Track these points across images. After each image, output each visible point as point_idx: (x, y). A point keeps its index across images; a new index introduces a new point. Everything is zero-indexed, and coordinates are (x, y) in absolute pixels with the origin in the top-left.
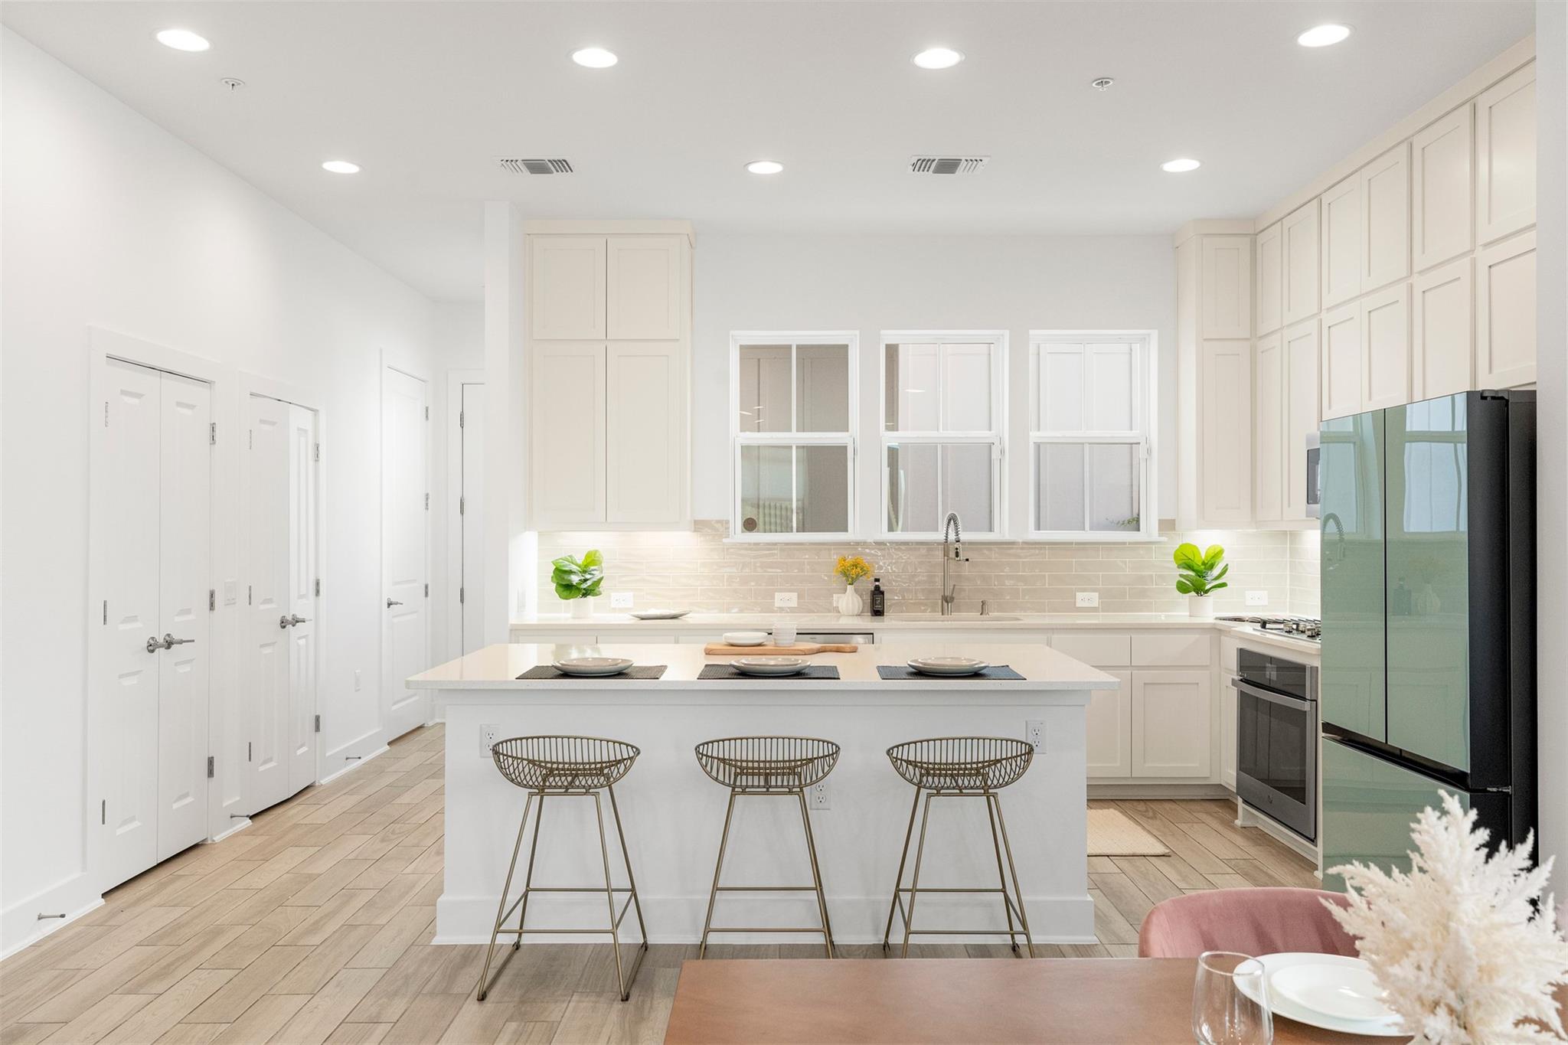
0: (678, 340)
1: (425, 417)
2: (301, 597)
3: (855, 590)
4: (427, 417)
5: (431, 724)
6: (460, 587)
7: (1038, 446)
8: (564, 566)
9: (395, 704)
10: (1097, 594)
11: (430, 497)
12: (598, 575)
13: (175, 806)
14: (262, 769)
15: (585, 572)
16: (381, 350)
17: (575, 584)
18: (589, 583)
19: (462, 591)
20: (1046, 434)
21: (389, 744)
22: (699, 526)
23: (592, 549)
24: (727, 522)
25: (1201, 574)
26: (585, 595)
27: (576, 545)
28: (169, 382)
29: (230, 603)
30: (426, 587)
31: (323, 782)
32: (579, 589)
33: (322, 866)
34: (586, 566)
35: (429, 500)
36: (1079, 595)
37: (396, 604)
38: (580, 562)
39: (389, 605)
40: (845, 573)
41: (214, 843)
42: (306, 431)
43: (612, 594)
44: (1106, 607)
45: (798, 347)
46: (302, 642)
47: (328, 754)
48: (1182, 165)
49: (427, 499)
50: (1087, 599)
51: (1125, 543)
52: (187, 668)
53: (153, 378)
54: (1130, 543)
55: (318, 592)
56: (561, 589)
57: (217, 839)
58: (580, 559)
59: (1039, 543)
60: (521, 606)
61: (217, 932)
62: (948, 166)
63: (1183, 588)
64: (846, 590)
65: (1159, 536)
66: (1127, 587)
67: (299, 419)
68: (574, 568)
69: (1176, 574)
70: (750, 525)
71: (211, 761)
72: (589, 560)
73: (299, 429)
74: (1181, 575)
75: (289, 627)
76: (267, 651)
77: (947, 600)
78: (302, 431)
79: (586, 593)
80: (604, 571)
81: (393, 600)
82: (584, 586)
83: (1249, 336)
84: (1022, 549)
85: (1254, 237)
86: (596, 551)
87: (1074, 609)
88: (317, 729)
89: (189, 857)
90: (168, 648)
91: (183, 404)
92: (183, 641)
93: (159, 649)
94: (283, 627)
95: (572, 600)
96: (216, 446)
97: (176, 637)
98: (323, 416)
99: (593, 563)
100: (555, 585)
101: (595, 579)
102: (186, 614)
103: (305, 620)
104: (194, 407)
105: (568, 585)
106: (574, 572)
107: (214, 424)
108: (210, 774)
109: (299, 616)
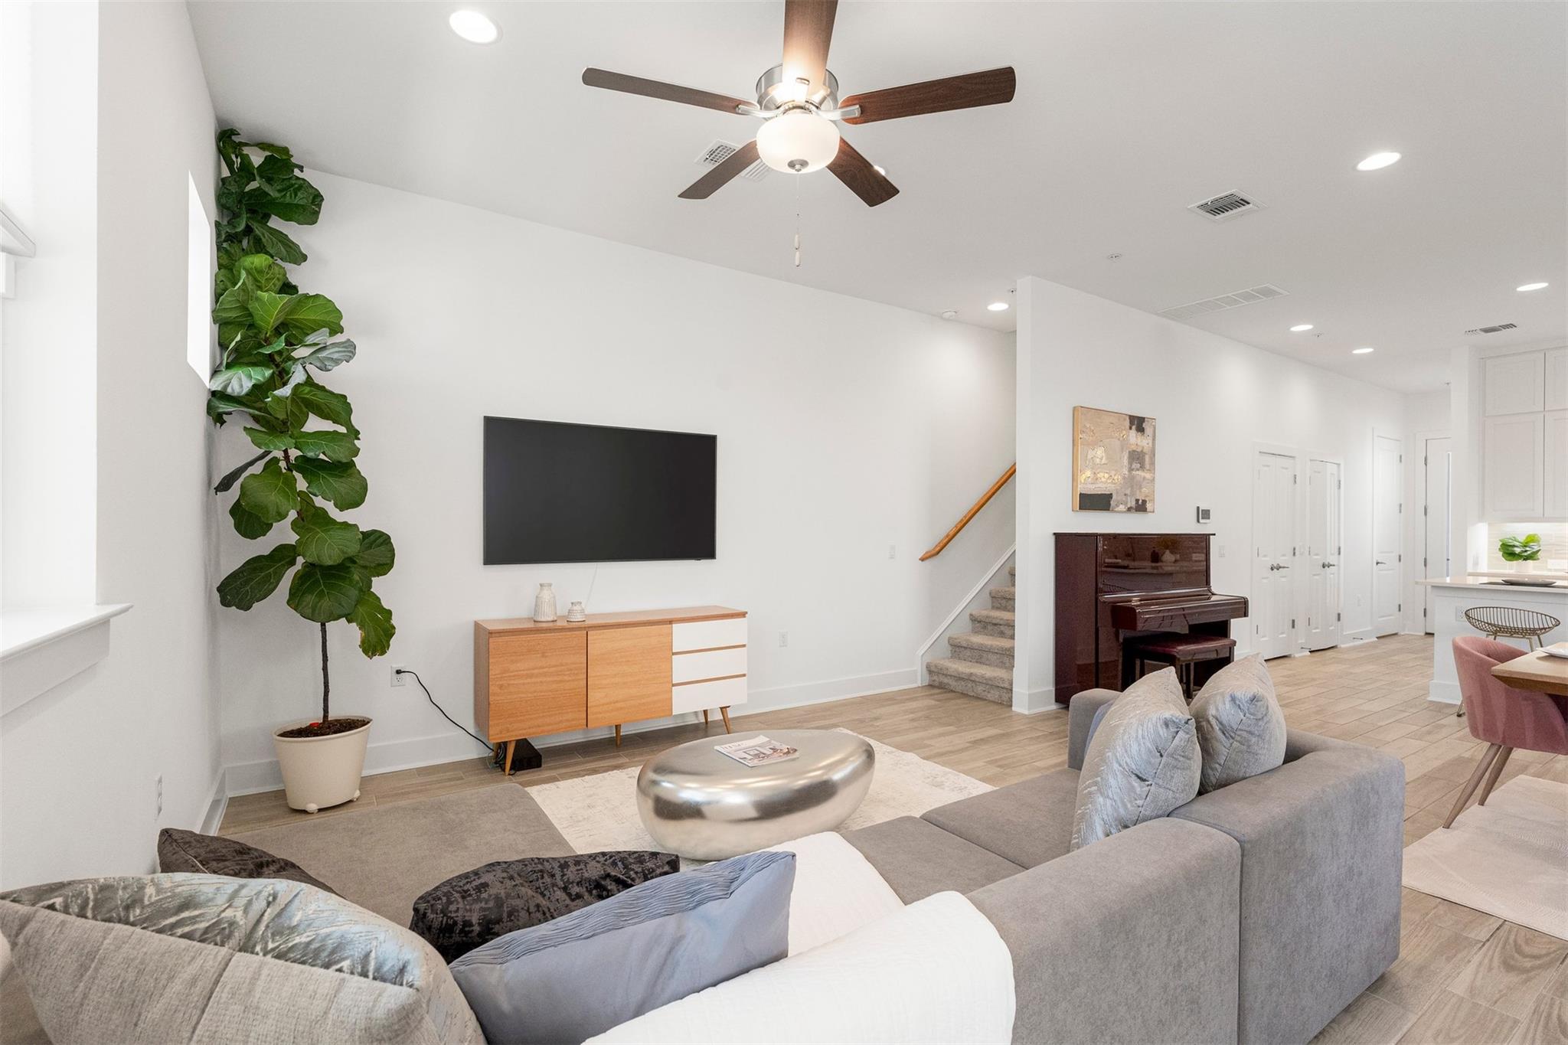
1: (1399, 461)
2: (1332, 554)
4: (1401, 461)
5: (1402, 633)
6: (1424, 555)
8: (1509, 542)
9: (1381, 617)
11: (1403, 505)
12: (1536, 548)
13: (1283, 635)
14: (1314, 631)
15: (1525, 546)
16: (1373, 428)
17: (1517, 553)
18: (1529, 553)
19: (1425, 559)
21: (1377, 638)
23: (1531, 533)
26: (1526, 560)
27: (1519, 531)
28: (1278, 458)
29: (1301, 554)
30: (1400, 557)
31: (1343, 646)
32: (1522, 556)
33: (1357, 670)
34: (1526, 543)
37: (1382, 563)
38: (1522, 541)
39: (1377, 563)
41: (1294, 657)
42: (1334, 474)
43: (1549, 560)
46: (1332, 576)
47: (1345, 633)
49: (1401, 507)
52: (1283, 579)
53: (1274, 458)
55: (1339, 554)
56: (1506, 555)
57: (1297, 655)
58: (1522, 539)
60: (1476, 564)
61: (1314, 680)
67: (1331, 469)
68: (1517, 544)
71: (1293, 621)
72: (1529, 540)
73: (1332, 474)
75: (1326, 568)
76: (1317, 577)
79: (1527, 558)
80: (1542, 547)
81: (1380, 561)
82: (1526, 554)
86: (1535, 535)
88: (1339, 619)
89: (1286, 659)
90: (1278, 569)
91: (1283, 468)
92: (1284, 567)
93: (1275, 570)
94: (1324, 567)
95: (1515, 562)
96: (1296, 485)
97: (1281, 565)
98: (1342, 466)
99: (1533, 541)
100: (1501, 553)
101: (1534, 550)
102: (1284, 555)
103: (1334, 565)
104: (1287, 469)
105: (1509, 552)
106: (1517, 547)
107: (1295, 475)
108: (1293, 627)
109: (1331, 563)
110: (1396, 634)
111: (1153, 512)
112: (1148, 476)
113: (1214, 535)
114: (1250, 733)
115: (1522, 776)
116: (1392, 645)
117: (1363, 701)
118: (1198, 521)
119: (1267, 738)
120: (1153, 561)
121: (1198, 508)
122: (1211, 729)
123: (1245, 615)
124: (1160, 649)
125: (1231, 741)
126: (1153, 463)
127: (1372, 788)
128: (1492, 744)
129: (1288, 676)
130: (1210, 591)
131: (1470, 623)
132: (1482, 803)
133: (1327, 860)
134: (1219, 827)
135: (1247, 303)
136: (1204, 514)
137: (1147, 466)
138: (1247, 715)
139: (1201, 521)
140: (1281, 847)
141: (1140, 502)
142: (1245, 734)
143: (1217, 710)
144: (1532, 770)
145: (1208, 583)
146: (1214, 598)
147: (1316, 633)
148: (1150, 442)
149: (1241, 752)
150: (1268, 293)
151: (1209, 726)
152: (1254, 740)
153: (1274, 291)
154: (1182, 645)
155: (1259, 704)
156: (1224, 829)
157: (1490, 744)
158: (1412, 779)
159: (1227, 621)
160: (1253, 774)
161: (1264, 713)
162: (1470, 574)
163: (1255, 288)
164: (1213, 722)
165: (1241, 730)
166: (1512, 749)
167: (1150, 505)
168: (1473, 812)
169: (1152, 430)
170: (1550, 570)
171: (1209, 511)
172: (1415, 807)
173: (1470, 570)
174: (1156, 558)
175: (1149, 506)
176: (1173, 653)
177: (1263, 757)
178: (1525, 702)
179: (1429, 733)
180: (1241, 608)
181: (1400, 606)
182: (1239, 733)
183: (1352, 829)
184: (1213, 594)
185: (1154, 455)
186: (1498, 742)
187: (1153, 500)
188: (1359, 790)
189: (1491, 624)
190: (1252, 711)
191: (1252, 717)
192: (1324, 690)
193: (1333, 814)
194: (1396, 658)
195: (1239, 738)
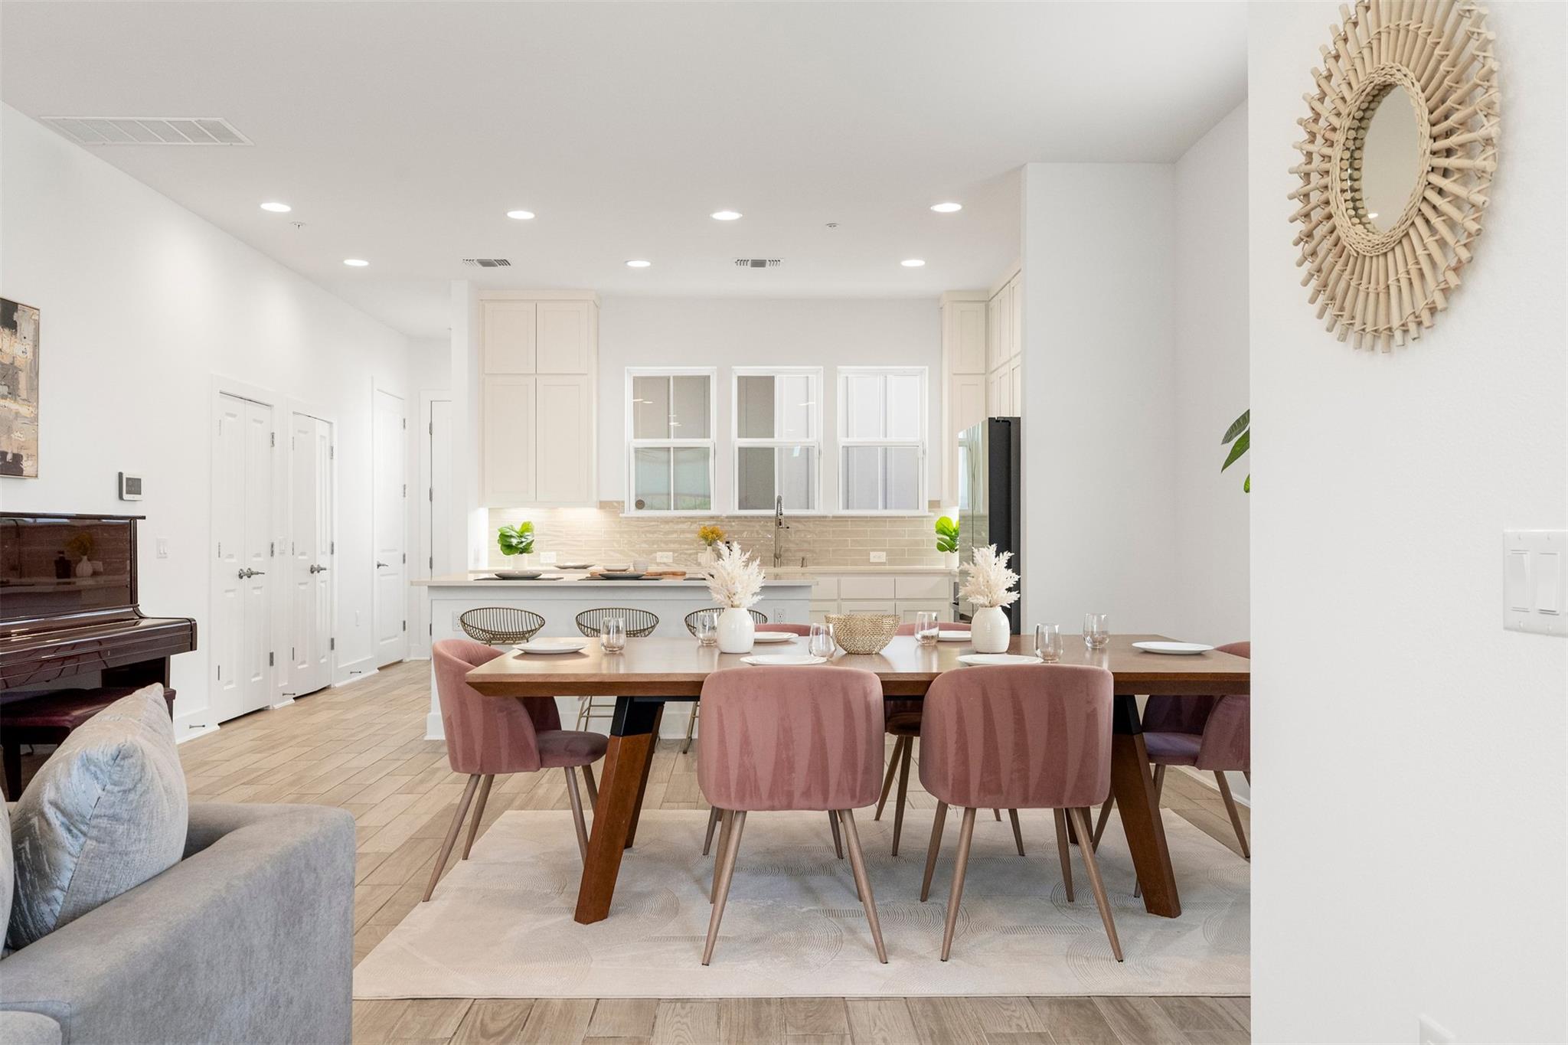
0: (586, 374)
1: (402, 427)
2: (323, 553)
3: (713, 550)
4: (404, 426)
5: (408, 660)
6: (430, 556)
7: (847, 449)
8: (507, 532)
9: (383, 640)
10: (885, 553)
11: (407, 486)
12: (530, 539)
13: (253, 680)
14: (299, 667)
15: (521, 537)
16: (372, 378)
17: (514, 545)
18: (524, 544)
19: (431, 559)
20: (854, 440)
21: (379, 669)
22: (603, 505)
23: (526, 521)
24: (623, 502)
25: (953, 539)
26: (521, 553)
27: (515, 518)
28: (250, 406)
29: (282, 553)
30: (404, 556)
31: (337, 685)
32: (517, 548)
33: (349, 716)
34: (522, 533)
35: (406, 490)
36: (872, 554)
37: (383, 565)
38: (518, 530)
39: (378, 566)
40: (705, 538)
41: (274, 709)
42: (324, 437)
43: (542, 553)
44: (891, 562)
45: (674, 377)
46: (323, 585)
47: (339, 667)
48: (913, 263)
49: (405, 489)
50: (878, 556)
51: (905, 517)
52: (257, 592)
53: (240, 404)
54: (908, 517)
55: (332, 552)
56: (503, 548)
57: (276, 706)
58: (518, 528)
59: (845, 517)
60: (477, 560)
61: (295, 737)
62: (759, 264)
63: (941, 548)
64: (706, 550)
65: (929, 511)
66: (906, 548)
67: (321, 429)
68: (514, 534)
69: (936, 538)
70: (640, 505)
71: (272, 655)
72: (524, 528)
73: (321, 436)
74: (939, 539)
75: (316, 572)
76: (302, 587)
77: (776, 556)
78: (322, 437)
79: (523, 551)
80: (535, 537)
81: (381, 562)
82: (521, 546)
83: (984, 372)
84: (832, 521)
85: (987, 304)
86: (530, 522)
87: (868, 562)
88: (332, 647)
89: (261, 714)
90: (249, 577)
91: (255, 420)
92: (258, 573)
93: (245, 578)
94: (312, 572)
95: (512, 555)
96: (275, 448)
97: (254, 570)
98: (335, 426)
99: (527, 530)
100: (500, 545)
101: (528, 541)
102: (258, 555)
103: (325, 569)
104: (261, 422)
105: (509, 545)
106: (514, 537)
107: (273, 433)
108: (272, 663)
109: (322, 566)
110: (400, 662)
111: (37, 476)
112: (24, 410)
113: (144, 518)
114: (114, 818)
115: (508, 813)
116: (396, 675)
117: (353, 755)
118: (121, 497)
119: (145, 821)
120: (59, 576)
121: (120, 475)
122: (45, 827)
123: (192, 646)
124: (39, 720)
125: (82, 839)
126: (34, 388)
127: (307, 865)
128: (472, 775)
129: (260, 739)
130: (136, 612)
131: (465, 630)
132: (466, 858)
133: (234, 999)
134: (27, 1006)
135: (192, 143)
136: (131, 486)
137: (23, 393)
138: (109, 787)
139: (126, 496)
140: (147, 1004)
141: (9, 457)
142: (104, 823)
143: (57, 789)
144: (517, 803)
145: (133, 599)
146: (144, 623)
147: (303, 669)
148: (30, 350)
149: (101, 856)
150: (221, 133)
151: (44, 824)
152: (121, 829)
153: (231, 133)
154: (81, 708)
155: (127, 763)
156: (34, 1006)
157: (470, 775)
158: (394, 850)
159: (164, 659)
160: (123, 890)
161: (137, 777)
162: (471, 572)
163: (202, 119)
164: (51, 813)
165: (97, 817)
166: (493, 776)
167: (30, 463)
168: (459, 871)
169: (32, 327)
170: (542, 565)
171: (140, 480)
172: (396, 885)
173: (471, 567)
174: (64, 569)
175: (27, 465)
176: (62, 724)
177: (138, 857)
178: (501, 714)
179: (422, 782)
180: (185, 636)
181: (404, 623)
182: (94, 822)
183: (275, 935)
184: (141, 618)
185: (37, 374)
186: (476, 771)
187: (35, 456)
188: (287, 872)
189: (485, 631)
190: (115, 777)
191: (116, 789)
192: (306, 749)
193: (242, 921)
194: (395, 692)
195: (94, 833)
